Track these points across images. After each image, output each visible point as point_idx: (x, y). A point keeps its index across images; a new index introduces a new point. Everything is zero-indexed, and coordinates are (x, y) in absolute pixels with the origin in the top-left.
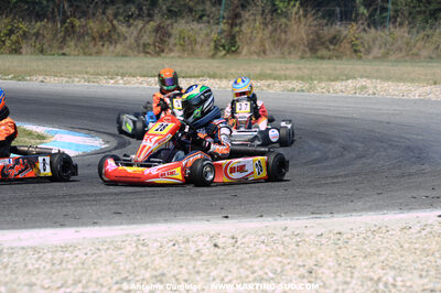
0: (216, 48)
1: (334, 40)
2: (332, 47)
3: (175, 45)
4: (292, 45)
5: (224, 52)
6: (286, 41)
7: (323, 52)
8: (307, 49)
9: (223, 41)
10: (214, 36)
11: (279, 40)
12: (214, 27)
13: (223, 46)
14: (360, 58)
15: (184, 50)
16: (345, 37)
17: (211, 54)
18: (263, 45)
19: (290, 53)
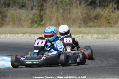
0: (32, 23)
1: (96, 17)
2: (95, 21)
3: (9, 21)
4: (74, 20)
5: (36, 25)
6: (70, 18)
7: (91, 24)
8: (82, 22)
9: (36, 19)
10: (31, 16)
11: (67, 18)
12: (31, 12)
13: (36, 22)
14: (112, 26)
15: (14, 24)
16: (102, 16)
17: (29, 26)
18: (58, 21)
19: (73, 25)
